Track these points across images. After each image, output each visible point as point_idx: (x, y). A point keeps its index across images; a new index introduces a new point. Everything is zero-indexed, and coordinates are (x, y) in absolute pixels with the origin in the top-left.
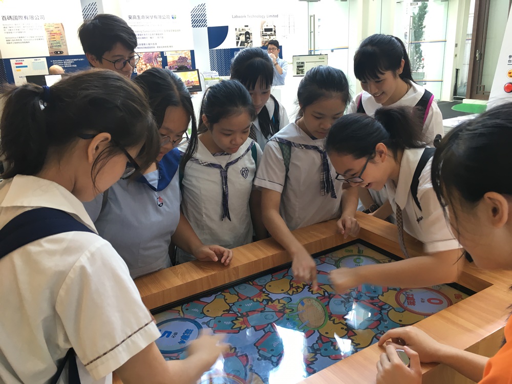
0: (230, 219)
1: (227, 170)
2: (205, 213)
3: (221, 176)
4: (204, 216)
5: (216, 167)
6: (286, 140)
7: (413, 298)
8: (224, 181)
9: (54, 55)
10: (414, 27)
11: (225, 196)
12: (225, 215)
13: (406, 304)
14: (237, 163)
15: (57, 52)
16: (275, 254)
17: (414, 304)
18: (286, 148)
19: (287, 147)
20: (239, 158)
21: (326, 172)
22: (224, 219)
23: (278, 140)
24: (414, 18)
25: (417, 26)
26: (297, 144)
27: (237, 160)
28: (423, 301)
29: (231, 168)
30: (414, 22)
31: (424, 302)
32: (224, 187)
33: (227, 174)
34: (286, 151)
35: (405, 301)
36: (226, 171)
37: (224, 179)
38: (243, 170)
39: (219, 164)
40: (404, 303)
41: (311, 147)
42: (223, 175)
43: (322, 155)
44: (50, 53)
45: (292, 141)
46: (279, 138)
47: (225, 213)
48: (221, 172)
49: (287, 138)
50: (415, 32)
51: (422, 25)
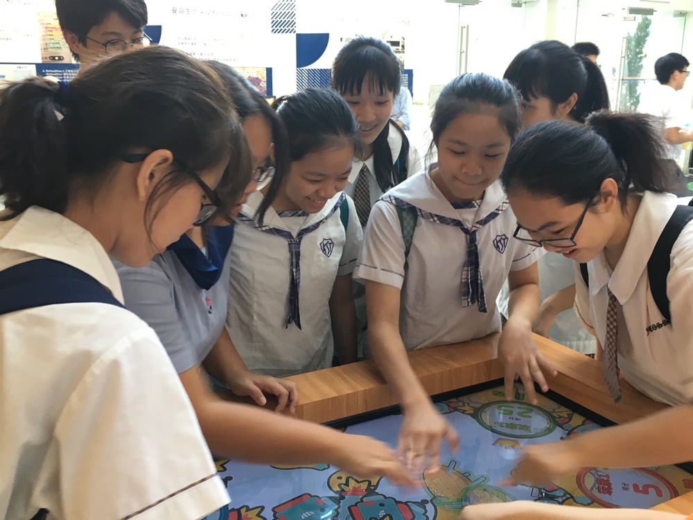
0: (299, 326)
1: (300, 242)
2: (256, 313)
3: (291, 251)
4: (255, 318)
5: (282, 236)
6: (408, 204)
7: (608, 481)
8: (294, 260)
9: (48, 61)
10: (628, 56)
11: (294, 285)
12: (291, 319)
13: (595, 492)
14: (317, 230)
15: (53, 58)
16: (370, 389)
17: (610, 493)
18: (408, 218)
19: (411, 215)
20: (321, 221)
21: (473, 267)
22: (289, 325)
23: (394, 201)
24: (629, 41)
25: (633, 54)
26: (427, 213)
27: (316, 226)
28: (625, 488)
29: (306, 239)
30: (628, 48)
31: (627, 489)
32: (294, 270)
33: (299, 248)
34: (409, 223)
35: (594, 485)
36: (299, 244)
37: (294, 257)
38: (325, 242)
39: (288, 230)
40: (592, 489)
41: (449, 221)
42: (294, 250)
43: (468, 237)
44: (42, 58)
45: (418, 206)
46: (396, 199)
47: (293, 315)
48: (289, 244)
49: (411, 200)
50: (629, 63)
51: (641, 52)
